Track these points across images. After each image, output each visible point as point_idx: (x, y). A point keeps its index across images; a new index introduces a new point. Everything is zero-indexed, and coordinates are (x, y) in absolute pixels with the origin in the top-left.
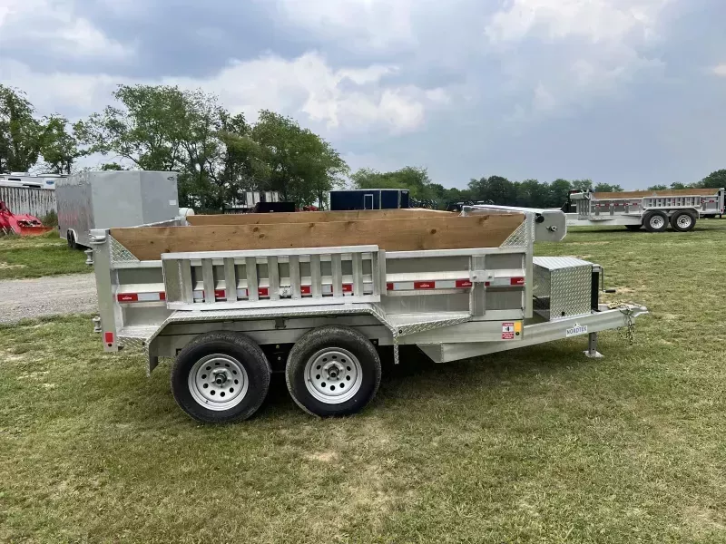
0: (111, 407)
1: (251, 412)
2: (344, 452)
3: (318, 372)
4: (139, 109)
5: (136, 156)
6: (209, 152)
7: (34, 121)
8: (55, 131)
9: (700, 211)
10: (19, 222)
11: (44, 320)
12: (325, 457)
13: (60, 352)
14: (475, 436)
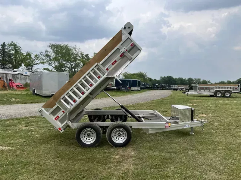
0: (57, 142)
1: (96, 145)
2: (122, 156)
3: (115, 134)
4: (55, 51)
5: (53, 65)
6: (77, 65)
7: (22, 53)
8: (28, 57)
9: (232, 91)
10: (16, 85)
11: (32, 117)
12: (117, 157)
13: (39, 127)
14: (157, 153)
